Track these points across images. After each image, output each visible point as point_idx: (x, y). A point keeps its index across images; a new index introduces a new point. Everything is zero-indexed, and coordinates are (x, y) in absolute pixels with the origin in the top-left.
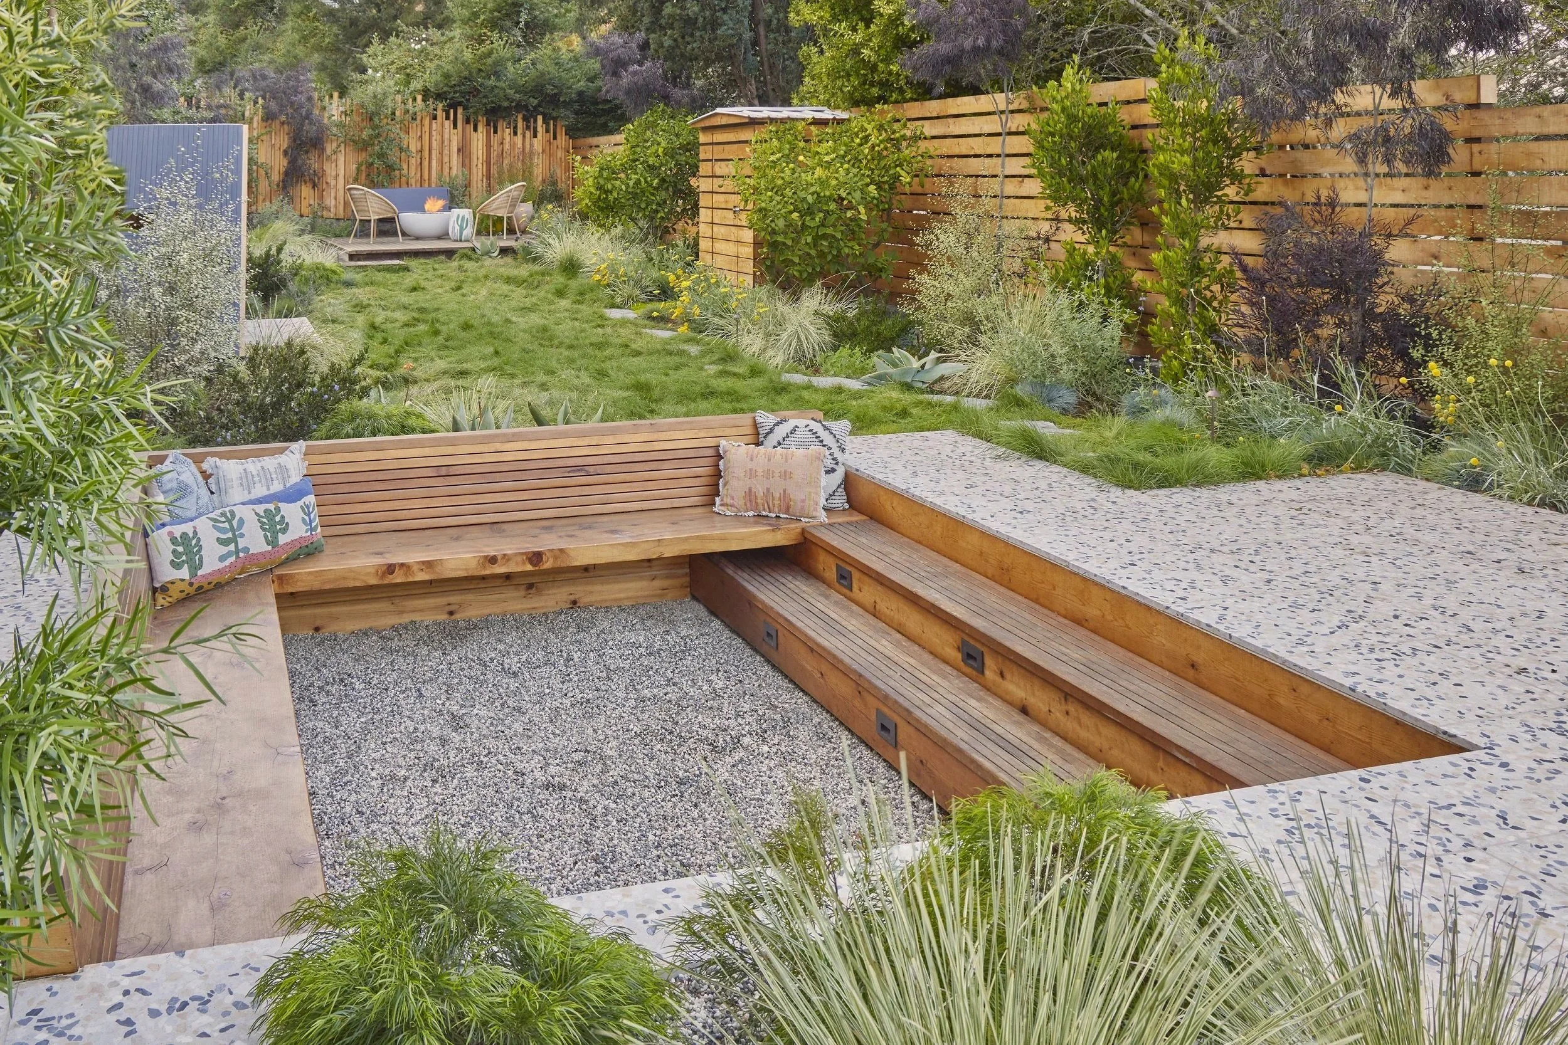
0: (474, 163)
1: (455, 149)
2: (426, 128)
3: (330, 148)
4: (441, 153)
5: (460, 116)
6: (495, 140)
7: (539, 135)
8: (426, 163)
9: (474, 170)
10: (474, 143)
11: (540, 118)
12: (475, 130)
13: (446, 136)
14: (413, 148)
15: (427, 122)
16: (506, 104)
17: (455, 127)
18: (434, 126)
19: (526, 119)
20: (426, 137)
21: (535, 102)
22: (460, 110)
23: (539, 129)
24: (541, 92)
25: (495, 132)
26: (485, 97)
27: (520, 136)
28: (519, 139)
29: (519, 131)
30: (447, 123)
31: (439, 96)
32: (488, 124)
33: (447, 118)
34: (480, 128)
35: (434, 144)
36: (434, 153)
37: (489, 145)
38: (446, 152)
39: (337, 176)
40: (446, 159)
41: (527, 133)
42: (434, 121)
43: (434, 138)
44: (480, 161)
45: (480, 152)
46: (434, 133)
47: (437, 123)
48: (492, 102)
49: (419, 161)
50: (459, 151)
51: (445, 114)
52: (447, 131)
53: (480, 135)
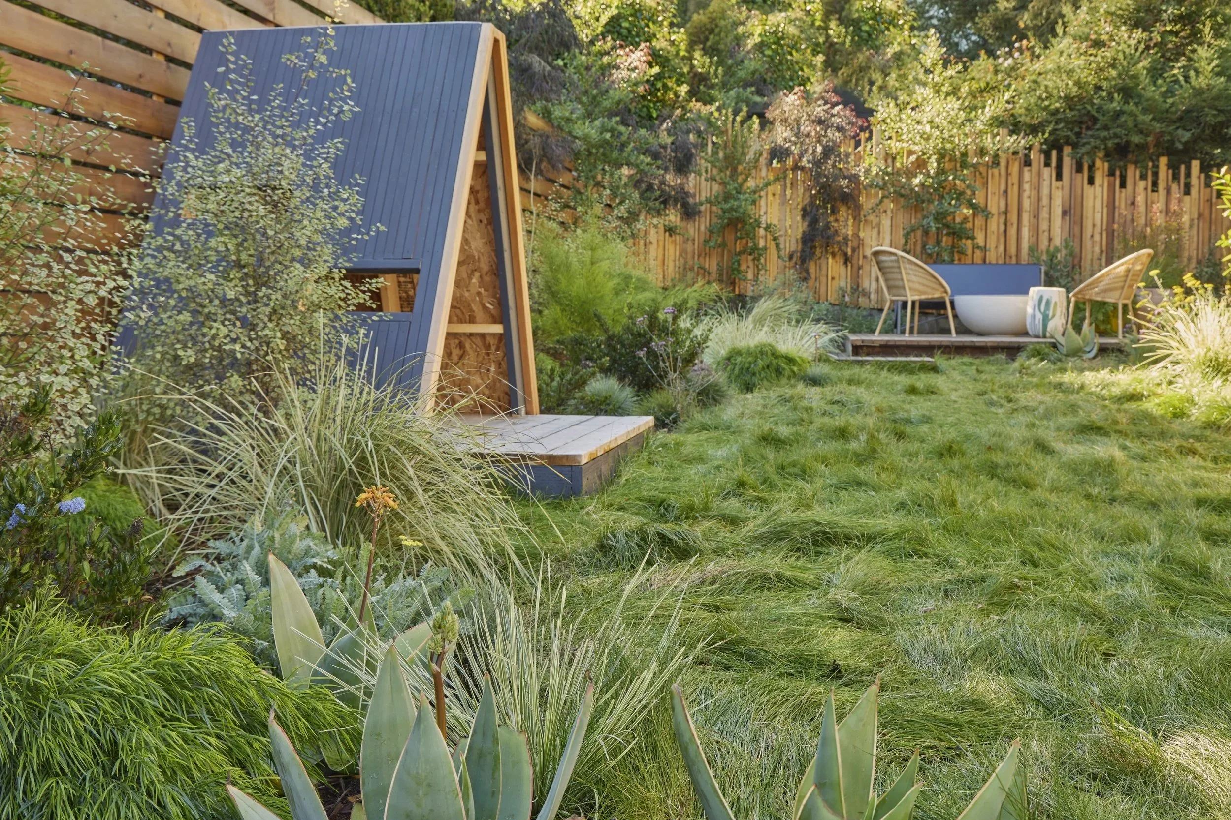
0: (1088, 231)
1: (1058, 211)
2: (1014, 178)
4: (1037, 216)
5: (1067, 162)
6: (1122, 197)
7: (1194, 191)
8: (1012, 231)
9: (1088, 243)
10: (1088, 203)
11: (1196, 165)
12: (1091, 181)
13: (1045, 191)
14: (993, 208)
15: (1015, 169)
16: (1136, 139)
17: (1059, 177)
18: (1027, 176)
19: (1173, 167)
20: (1013, 192)
21: (1186, 136)
22: (1067, 150)
23: (1194, 181)
24: (1197, 121)
25: (1123, 185)
26: (1106, 128)
27: (1161, 193)
28: (1160, 197)
29: (1161, 185)
30: (1046, 172)
31: (1034, 128)
32: (1111, 173)
33: (1047, 164)
34: (1098, 180)
35: (1026, 204)
36: (1026, 217)
37: (1112, 206)
38: (1044, 214)
40: (1044, 226)
41: (1175, 187)
42: (1026, 169)
43: (1026, 194)
44: (1098, 229)
45: (1098, 216)
46: (1026, 187)
47: (1030, 171)
48: (1116, 136)
49: (1002, 228)
50: (1064, 213)
51: (1042, 156)
52: (1046, 184)
53: (1098, 190)
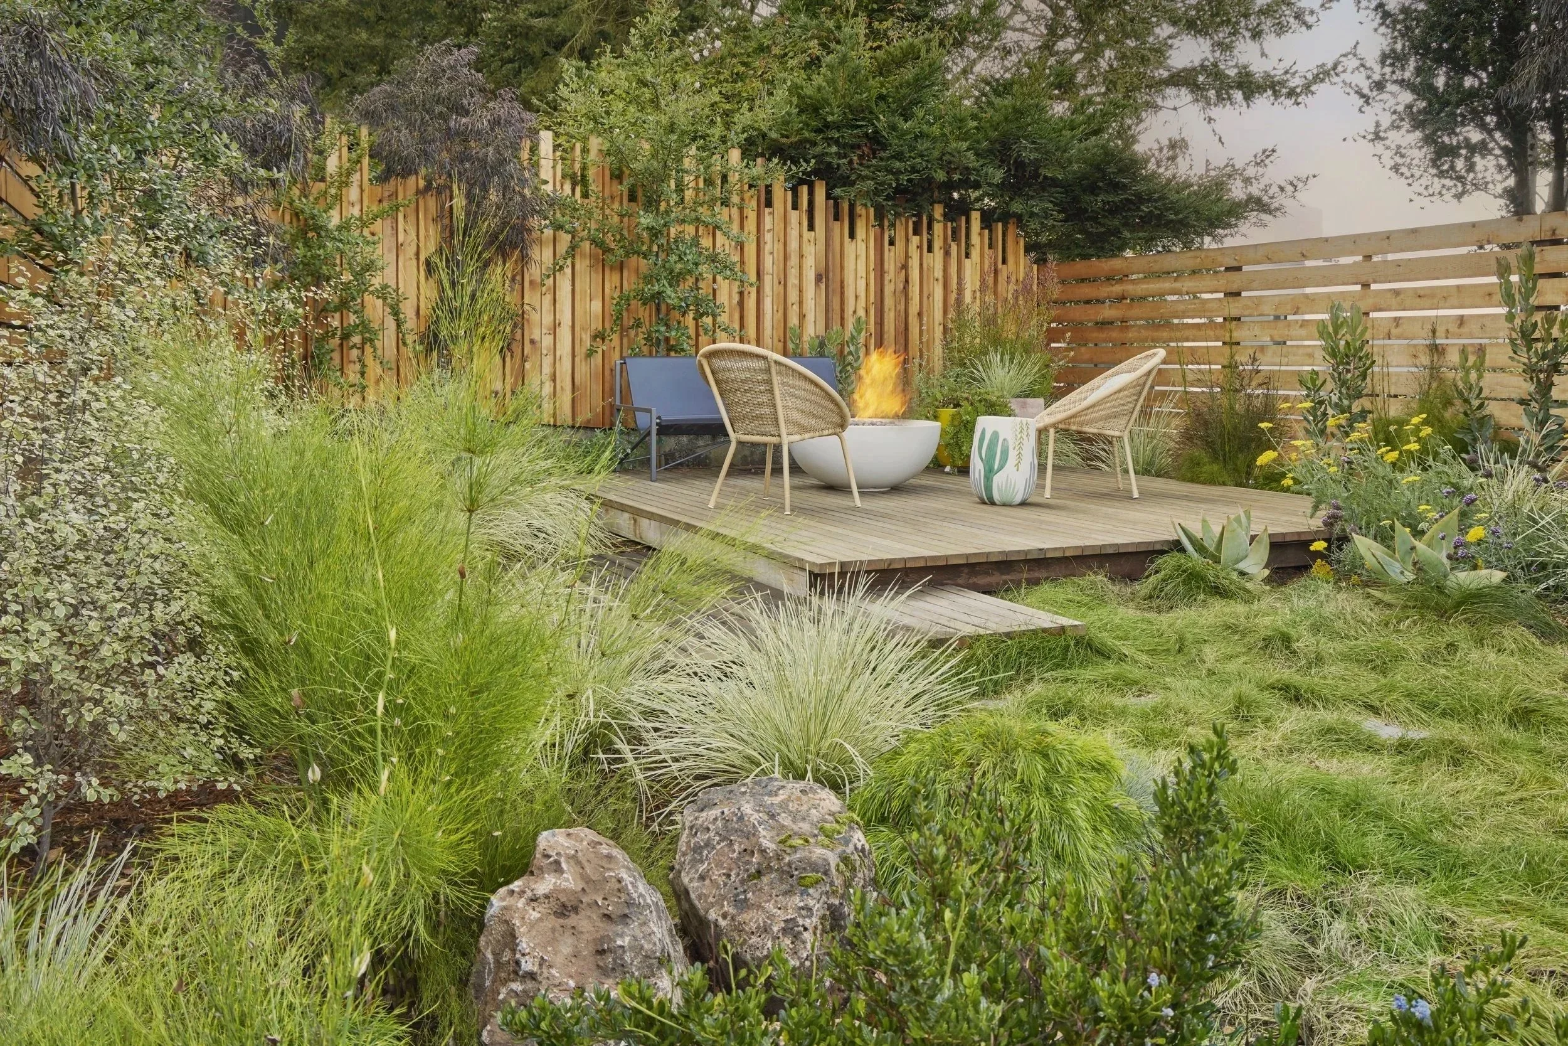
0: (850, 304)
1: (810, 275)
2: (751, 225)
3: (542, 256)
4: (783, 282)
5: (820, 202)
7: (975, 253)
10: (850, 264)
11: (976, 218)
12: (853, 233)
13: (793, 245)
15: (752, 209)
17: (811, 227)
18: (768, 221)
19: (949, 218)
20: (751, 244)
22: (820, 189)
23: (975, 239)
25: (892, 241)
26: (899, 157)
27: (938, 253)
28: (936, 260)
29: (938, 244)
30: (794, 215)
31: (776, 151)
32: (878, 224)
33: (795, 206)
34: (860, 232)
35: (768, 262)
36: (767, 280)
37: (879, 269)
38: (793, 279)
39: (555, 326)
40: (793, 296)
41: (954, 247)
42: (767, 210)
43: (768, 248)
44: (862, 303)
45: (862, 284)
46: (768, 237)
47: (772, 213)
48: (914, 170)
49: (736, 298)
50: (818, 278)
51: (789, 193)
52: (794, 234)
53: (862, 247)
